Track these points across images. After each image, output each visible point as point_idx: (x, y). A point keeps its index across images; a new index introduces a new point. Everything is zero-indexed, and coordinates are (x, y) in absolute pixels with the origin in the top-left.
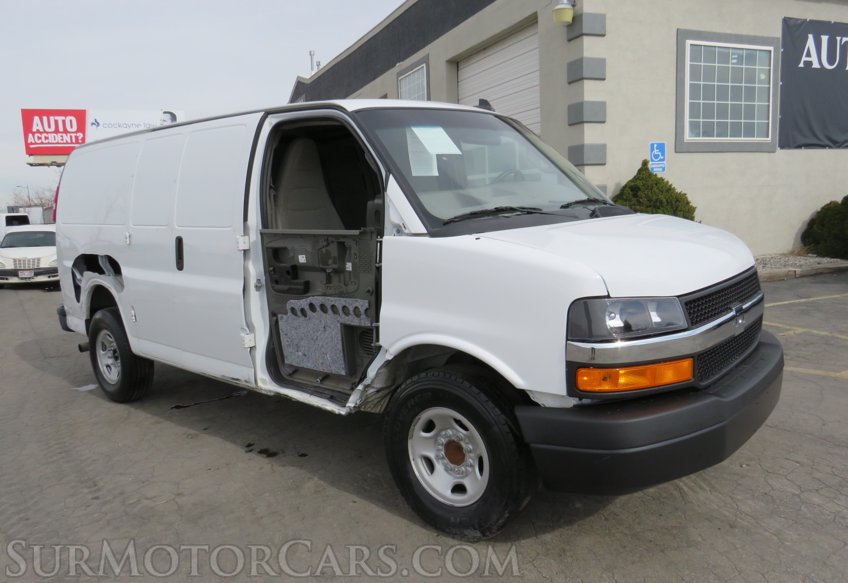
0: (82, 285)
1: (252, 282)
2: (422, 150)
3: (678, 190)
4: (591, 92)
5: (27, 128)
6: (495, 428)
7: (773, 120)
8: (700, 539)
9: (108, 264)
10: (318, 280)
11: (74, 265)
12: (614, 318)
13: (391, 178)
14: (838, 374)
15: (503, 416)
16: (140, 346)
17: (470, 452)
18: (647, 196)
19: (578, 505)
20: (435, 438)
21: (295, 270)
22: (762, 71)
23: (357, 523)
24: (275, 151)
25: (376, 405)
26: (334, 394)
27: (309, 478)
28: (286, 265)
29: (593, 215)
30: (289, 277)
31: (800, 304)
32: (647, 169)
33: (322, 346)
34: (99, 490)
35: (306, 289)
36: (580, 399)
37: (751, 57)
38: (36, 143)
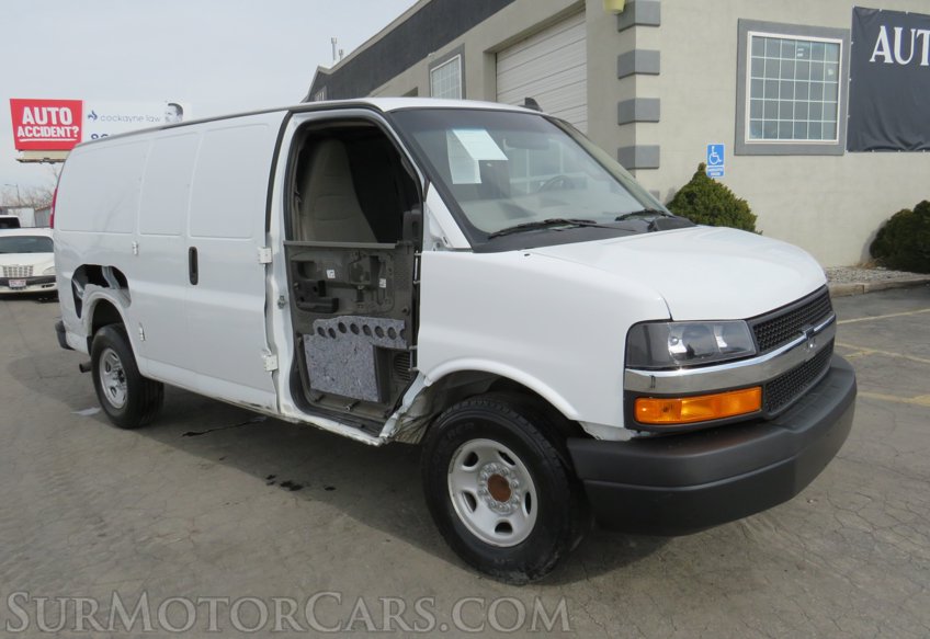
0: (83, 298)
1: (275, 299)
2: (463, 154)
3: (738, 197)
4: (644, 88)
5: (17, 120)
6: (545, 462)
7: (841, 120)
8: (765, 582)
9: (113, 277)
10: (347, 297)
11: (75, 277)
12: (677, 343)
13: (431, 187)
14: (911, 400)
15: (553, 450)
16: (148, 367)
17: (517, 487)
18: (703, 203)
19: (633, 545)
20: (478, 472)
21: (323, 286)
22: (829, 66)
23: (392, 564)
24: (301, 153)
25: (411, 436)
26: (366, 423)
27: (338, 515)
28: (313, 280)
29: (651, 228)
30: (316, 294)
31: (868, 322)
32: (704, 173)
33: (353, 371)
34: (105, 526)
35: (335, 307)
36: (639, 432)
37: (818, 50)
38: (26, 137)
